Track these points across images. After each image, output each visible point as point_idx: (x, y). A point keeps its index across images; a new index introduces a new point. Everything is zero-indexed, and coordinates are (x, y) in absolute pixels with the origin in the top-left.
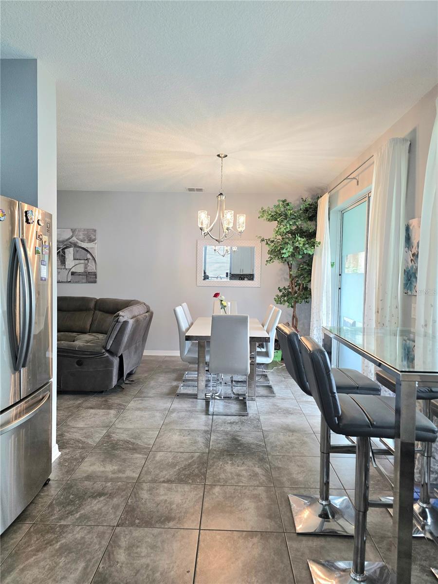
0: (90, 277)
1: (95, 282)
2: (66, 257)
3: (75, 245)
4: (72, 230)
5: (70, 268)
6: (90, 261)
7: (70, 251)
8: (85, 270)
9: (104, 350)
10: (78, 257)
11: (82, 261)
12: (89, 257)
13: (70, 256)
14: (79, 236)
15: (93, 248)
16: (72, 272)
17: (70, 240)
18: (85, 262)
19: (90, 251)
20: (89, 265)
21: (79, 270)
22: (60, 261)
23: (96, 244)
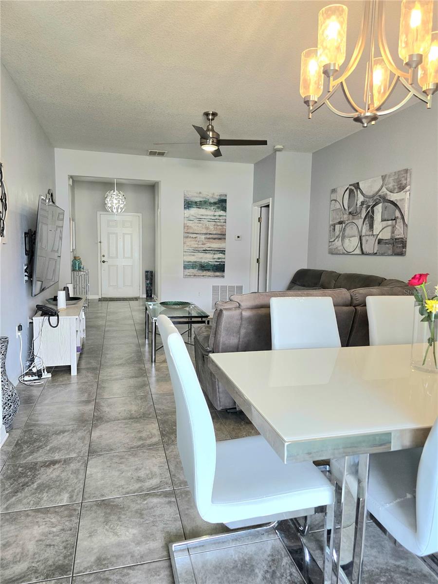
0: (398, 247)
1: (402, 254)
2: (375, 218)
3: (384, 199)
4: (382, 176)
5: (378, 233)
6: (397, 222)
7: (379, 209)
8: (392, 236)
9: (208, 348)
10: (386, 217)
11: (390, 222)
12: (398, 214)
13: (378, 217)
14: (389, 183)
15: (403, 199)
16: (379, 239)
17: (380, 193)
18: (392, 223)
19: (399, 205)
20: (396, 226)
21: (386, 235)
22: (368, 225)
23: (408, 193)
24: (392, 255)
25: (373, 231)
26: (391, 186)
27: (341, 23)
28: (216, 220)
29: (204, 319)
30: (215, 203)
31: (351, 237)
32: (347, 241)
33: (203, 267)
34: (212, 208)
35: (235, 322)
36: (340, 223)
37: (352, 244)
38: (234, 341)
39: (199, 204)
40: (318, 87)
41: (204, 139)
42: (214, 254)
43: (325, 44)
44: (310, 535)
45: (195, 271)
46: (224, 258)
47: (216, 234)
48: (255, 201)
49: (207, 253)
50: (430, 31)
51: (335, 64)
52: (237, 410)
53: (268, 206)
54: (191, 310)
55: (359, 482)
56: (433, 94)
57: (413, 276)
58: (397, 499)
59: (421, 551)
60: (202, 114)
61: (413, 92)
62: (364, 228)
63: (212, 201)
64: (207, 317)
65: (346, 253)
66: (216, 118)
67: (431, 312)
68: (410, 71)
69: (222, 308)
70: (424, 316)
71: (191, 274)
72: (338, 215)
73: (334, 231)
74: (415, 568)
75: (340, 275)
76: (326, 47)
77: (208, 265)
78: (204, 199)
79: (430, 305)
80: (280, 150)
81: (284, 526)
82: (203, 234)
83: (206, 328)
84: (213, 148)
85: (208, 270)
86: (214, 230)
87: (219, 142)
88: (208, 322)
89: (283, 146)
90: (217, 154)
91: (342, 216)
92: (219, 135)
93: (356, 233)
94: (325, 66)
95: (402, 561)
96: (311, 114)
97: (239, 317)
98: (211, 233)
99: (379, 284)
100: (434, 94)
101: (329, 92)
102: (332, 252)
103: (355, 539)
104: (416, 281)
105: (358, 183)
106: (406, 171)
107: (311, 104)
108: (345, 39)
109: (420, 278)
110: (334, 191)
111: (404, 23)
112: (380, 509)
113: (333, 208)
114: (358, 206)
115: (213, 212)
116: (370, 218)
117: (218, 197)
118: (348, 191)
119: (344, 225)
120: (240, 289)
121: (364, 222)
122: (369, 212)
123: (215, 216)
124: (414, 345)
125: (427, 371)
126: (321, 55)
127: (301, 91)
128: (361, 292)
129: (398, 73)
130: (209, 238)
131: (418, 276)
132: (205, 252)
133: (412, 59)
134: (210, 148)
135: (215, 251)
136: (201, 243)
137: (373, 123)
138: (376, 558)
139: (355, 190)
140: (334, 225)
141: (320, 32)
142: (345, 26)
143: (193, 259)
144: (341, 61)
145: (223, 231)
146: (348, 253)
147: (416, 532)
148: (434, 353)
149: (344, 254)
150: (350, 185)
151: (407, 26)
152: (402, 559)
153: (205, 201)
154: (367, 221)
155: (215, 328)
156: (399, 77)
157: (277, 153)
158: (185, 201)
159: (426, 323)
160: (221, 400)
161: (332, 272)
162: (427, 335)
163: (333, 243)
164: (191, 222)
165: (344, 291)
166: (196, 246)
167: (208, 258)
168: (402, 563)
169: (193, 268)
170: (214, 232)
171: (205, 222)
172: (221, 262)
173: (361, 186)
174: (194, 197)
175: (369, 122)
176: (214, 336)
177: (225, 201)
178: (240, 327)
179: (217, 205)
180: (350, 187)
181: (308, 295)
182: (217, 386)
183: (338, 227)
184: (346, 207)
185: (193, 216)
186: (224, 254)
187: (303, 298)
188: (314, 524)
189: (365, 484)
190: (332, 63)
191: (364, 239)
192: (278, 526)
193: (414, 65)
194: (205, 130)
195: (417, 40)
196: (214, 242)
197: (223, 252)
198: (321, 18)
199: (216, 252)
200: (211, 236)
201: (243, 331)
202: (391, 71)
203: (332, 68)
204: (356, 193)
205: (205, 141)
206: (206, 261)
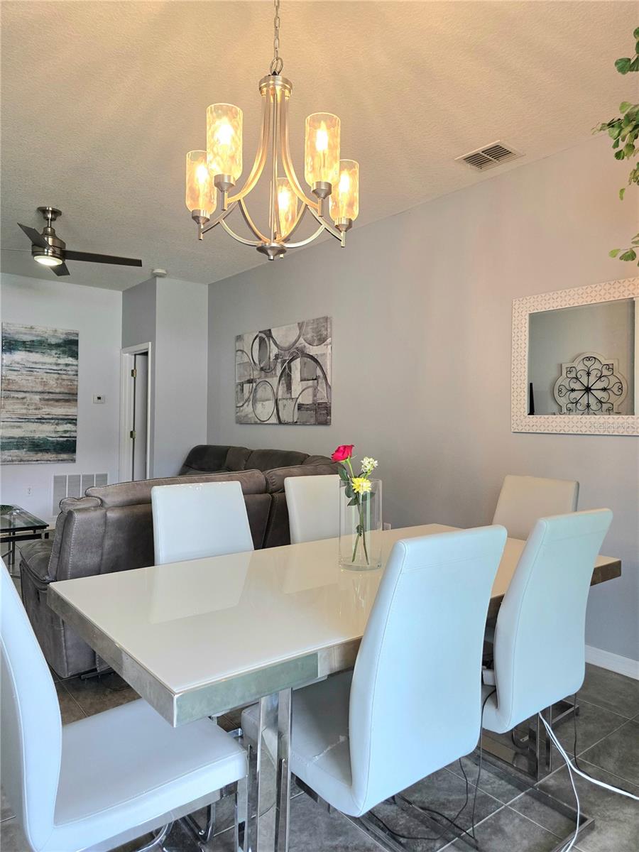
0: (320, 413)
1: (326, 423)
2: (292, 377)
3: (303, 353)
4: (299, 324)
5: (297, 396)
6: (319, 382)
7: (297, 364)
8: (314, 400)
9: (47, 578)
10: (305, 376)
11: (310, 383)
12: (319, 372)
13: (296, 375)
14: (308, 334)
15: (324, 354)
16: (299, 404)
17: (297, 345)
18: (313, 383)
19: (319, 361)
20: (318, 388)
21: (307, 399)
22: (285, 385)
23: (329, 347)
24: (315, 424)
25: (291, 393)
26: (309, 336)
27: (235, 128)
28: (59, 372)
29: (38, 532)
30: (58, 346)
31: (263, 401)
32: (259, 405)
33: (38, 446)
34: (54, 352)
35: (94, 530)
36: (250, 381)
37: (265, 410)
38: (92, 559)
39: (31, 345)
40: (210, 202)
41: (38, 246)
42: (57, 424)
43: (215, 149)
44: (215, 839)
45: (22, 453)
46: (76, 431)
47: (60, 393)
48: (125, 345)
49: (44, 423)
50: (338, 158)
51: (229, 177)
52: (99, 671)
53: (146, 354)
54: (14, 519)
55: (280, 735)
56: (346, 231)
57: (336, 449)
58: (327, 747)
59: (358, 809)
60: (36, 209)
61: (324, 225)
62: (280, 389)
63: (53, 341)
64: (45, 527)
65: (259, 422)
66: (58, 218)
67: (358, 492)
68: (319, 200)
69: (71, 508)
70: (351, 498)
71: (15, 458)
72: (246, 371)
73: (243, 392)
74: (357, 842)
75: (252, 452)
76: (218, 153)
77: (46, 441)
78: (39, 338)
79: (357, 484)
80: (161, 276)
81: (175, 838)
82: (36, 392)
83: (42, 545)
84: (55, 262)
85: (47, 451)
86: (56, 387)
87: (63, 254)
88: (47, 535)
89: (167, 271)
90: (61, 271)
91: (252, 372)
92: (64, 244)
93: (271, 396)
94: (216, 177)
95: (341, 839)
96: (202, 235)
97: (102, 521)
98: (51, 391)
99: (302, 463)
100: (348, 231)
101: (224, 210)
102: (242, 421)
103: (277, 826)
104: (341, 455)
105: (270, 330)
106: (326, 319)
107: (201, 221)
108: (240, 149)
109: (345, 451)
110: (239, 338)
111: (309, 143)
112: (308, 765)
113: (239, 360)
114: (271, 360)
115: (55, 359)
116: (287, 376)
117: (63, 337)
118: (257, 340)
119: (254, 384)
120: (103, 479)
121: (279, 381)
122: (285, 368)
123: (59, 364)
124: (342, 537)
125: (358, 569)
126: (211, 162)
127: (188, 203)
128: (278, 473)
129: (306, 201)
130: (48, 400)
131: (342, 449)
132: (41, 422)
133: (320, 186)
134: (48, 261)
135: (58, 419)
136: (33, 407)
137: (282, 256)
138: (308, 844)
139: (266, 339)
140: (242, 385)
141: (209, 134)
142: (240, 132)
143: (17, 433)
144: (237, 173)
145: (72, 389)
146: (262, 423)
147: (351, 785)
148: (364, 544)
149: (256, 423)
150: (260, 332)
151: (313, 147)
152: (340, 836)
153: (39, 341)
154: (283, 381)
155: (60, 541)
156: (306, 205)
157: (158, 280)
158: (4, 338)
159: (354, 508)
160: (70, 660)
161: (241, 449)
162: (355, 522)
163: (241, 408)
164: (16, 373)
165: (257, 473)
166: (24, 411)
167: (45, 432)
168: (341, 842)
169: (18, 449)
170: (58, 390)
171: (41, 374)
172: (70, 437)
173: (274, 334)
174: (21, 333)
175: (276, 255)
176: (58, 555)
177: (76, 343)
178: (103, 537)
179: (61, 349)
180: (260, 335)
181: (207, 480)
182: (63, 639)
183: (246, 387)
184: (257, 362)
185: (18, 363)
186: (75, 424)
187: (201, 484)
188: (222, 820)
189: (287, 736)
190: (226, 174)
191: (280, 403)
192: (166, 839)
193: (323, 195)
194: (41, 233)
195: (324, 166)
196: (56, 406)
197: (73, 421)
198: (209, 115)
199: (60, 422)
200: (51, 396)
201: (108, 543)
202: (299, 198)
203: (226, 181)
204: (267, 342)
205: (41, 249)
206: (43, 436)
